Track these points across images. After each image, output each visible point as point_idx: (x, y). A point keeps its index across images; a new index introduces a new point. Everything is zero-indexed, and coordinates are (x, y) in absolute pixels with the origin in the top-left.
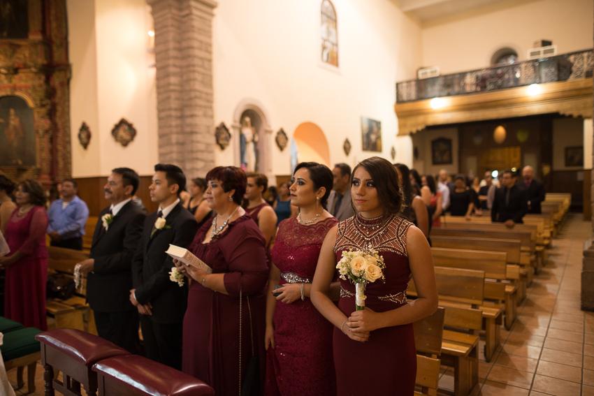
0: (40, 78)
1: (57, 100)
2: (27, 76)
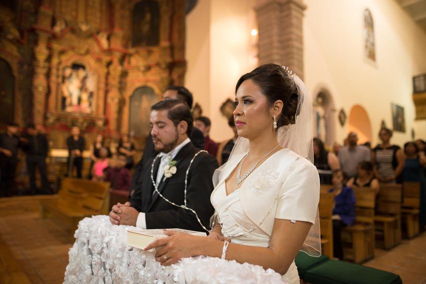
0: (165, 73)
2: (156, 72)
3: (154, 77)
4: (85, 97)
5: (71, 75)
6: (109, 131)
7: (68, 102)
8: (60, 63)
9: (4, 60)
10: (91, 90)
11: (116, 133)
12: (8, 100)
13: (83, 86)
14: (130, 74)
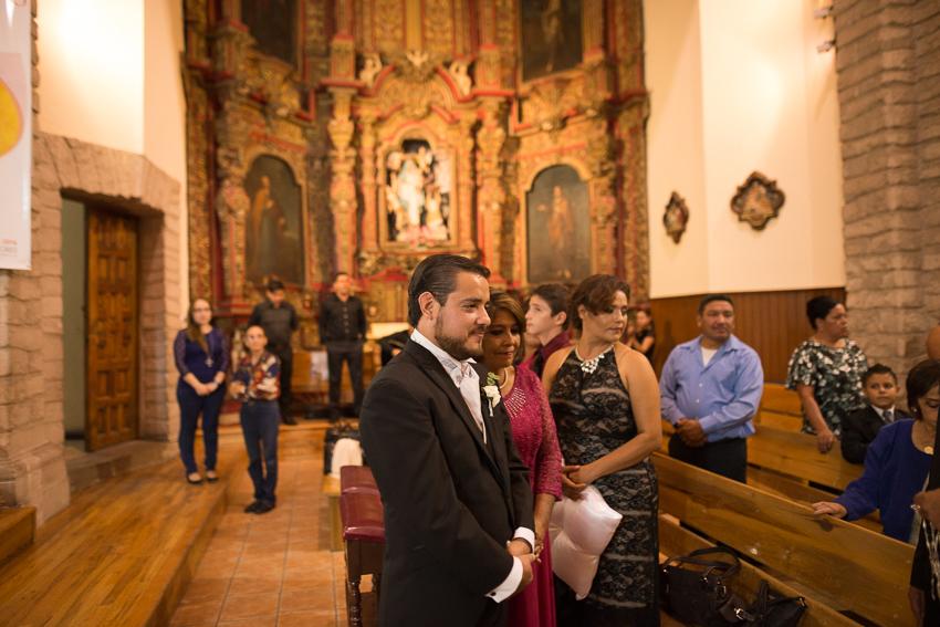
0: (599, 127)
1: (624, 161)
2: (579, 129)
3: (573, 142)
4: (433, 206)
5: (403, 163)
7: (399, 224)
8: (377, 145)
9: (276, 158)
10: (444, 190)
11: (499, 278)
12: (291, 234)
13: (428, 181)
14: (525, 141)
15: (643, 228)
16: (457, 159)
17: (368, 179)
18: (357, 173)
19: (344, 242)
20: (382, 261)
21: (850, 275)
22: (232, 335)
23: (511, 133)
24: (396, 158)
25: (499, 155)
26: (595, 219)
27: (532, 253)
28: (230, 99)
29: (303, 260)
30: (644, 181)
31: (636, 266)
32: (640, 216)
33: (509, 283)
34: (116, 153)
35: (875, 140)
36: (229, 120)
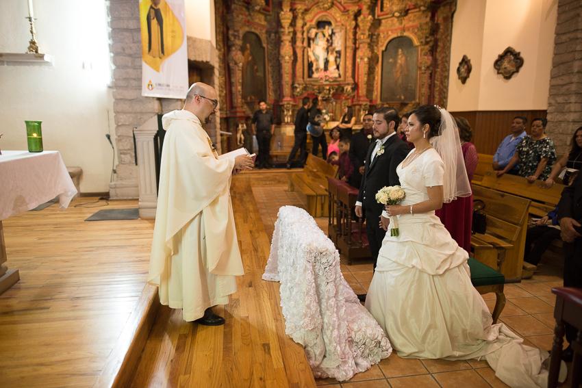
0: (427, 16)
2: (415, 16)
3: (411, 24)
4: (332, 58)
5: (316, 35)
6: (358, 96)
7: (314, 68)
8: (305, 24)
9: (253, 33)
10: (337, 49)
11: (365, 99)
12: (260, 74)
13: (329, 44)
14: (383, 21)
15: (447, 74)
16: (346, 32)
17: (299, 44)
18: (293, 41)
19: (287, 78)
20: (305, 88)
21: (550, 105)
22: (238, 126)
23: (376, 17)
24: (313, 31)
25: (369, 31)
26: (420, 68)
27: (383, 85)
28: (234, 3)
29: (265, 87)
30: (449, 48)
31: (440, 94)
32: (445, 67)
33: (371, 101)
34: (201, 40)
35: (572, 36)
36: (235, 15)
